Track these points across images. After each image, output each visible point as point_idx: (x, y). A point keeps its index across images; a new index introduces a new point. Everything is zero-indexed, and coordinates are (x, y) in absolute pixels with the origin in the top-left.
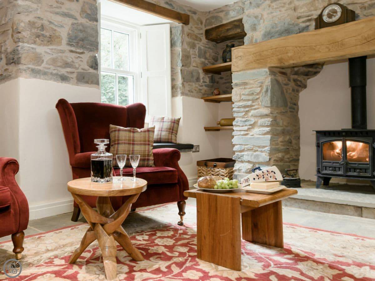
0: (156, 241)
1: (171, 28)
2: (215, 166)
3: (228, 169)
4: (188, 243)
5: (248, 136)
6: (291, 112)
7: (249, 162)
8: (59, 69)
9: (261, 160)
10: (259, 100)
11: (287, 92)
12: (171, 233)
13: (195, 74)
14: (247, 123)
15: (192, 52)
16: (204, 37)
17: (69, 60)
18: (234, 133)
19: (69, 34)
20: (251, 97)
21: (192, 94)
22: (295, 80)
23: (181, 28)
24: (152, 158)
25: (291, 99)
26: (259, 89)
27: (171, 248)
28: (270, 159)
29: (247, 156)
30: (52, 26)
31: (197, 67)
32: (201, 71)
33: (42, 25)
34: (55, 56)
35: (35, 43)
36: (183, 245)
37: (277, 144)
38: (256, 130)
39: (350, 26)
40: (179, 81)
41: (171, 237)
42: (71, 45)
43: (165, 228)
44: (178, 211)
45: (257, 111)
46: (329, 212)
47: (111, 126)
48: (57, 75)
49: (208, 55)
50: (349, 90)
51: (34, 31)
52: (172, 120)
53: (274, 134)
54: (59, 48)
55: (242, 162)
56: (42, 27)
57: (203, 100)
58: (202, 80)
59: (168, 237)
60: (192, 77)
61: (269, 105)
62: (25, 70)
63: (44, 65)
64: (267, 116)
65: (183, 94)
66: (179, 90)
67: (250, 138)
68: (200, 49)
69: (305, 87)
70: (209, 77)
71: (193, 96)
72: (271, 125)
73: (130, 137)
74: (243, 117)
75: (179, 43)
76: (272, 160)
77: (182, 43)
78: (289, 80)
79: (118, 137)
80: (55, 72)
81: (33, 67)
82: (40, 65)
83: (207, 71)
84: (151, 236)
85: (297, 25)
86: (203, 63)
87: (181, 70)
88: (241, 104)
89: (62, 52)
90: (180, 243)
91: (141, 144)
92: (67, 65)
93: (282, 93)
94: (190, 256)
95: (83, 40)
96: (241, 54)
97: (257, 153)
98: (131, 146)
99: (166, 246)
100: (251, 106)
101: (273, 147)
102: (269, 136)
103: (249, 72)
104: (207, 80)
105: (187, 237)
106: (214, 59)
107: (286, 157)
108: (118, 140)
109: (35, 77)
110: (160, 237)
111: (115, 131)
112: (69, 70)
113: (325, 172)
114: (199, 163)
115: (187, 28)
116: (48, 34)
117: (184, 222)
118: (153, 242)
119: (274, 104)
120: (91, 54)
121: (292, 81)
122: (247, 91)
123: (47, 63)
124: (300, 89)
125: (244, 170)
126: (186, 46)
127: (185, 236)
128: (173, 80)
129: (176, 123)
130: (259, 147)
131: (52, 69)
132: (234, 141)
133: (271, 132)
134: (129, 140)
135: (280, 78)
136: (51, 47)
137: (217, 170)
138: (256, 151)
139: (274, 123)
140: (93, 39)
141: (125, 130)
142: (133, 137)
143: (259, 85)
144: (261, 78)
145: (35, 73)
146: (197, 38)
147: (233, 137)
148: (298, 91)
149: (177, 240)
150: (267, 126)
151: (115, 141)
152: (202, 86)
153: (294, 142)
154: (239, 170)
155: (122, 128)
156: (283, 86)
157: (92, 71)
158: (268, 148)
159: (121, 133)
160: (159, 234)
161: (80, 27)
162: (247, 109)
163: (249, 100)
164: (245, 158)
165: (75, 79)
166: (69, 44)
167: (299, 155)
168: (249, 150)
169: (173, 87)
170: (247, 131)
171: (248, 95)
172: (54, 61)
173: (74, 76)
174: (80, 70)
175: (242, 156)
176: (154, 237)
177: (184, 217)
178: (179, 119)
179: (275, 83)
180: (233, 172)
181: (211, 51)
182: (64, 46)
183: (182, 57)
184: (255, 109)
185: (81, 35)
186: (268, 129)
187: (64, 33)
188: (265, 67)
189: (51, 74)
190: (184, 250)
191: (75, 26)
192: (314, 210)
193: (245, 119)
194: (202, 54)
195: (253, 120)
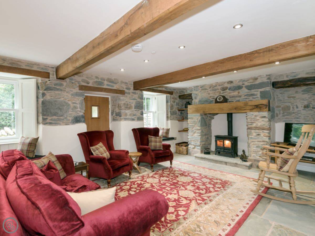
0: (165, 172)
1: (166, 96)
2: (182, 146)
3: (186, 147)
4: (173, 173)
5: (193, 136)
6: (208, 127)
7: (193, 145)
8: (132, 117)
9: (197, 145)
10: (197, 124)
11: (207, 121)
12: (168, 170)
13: (175, 112)
14: (193, 132)
15: (174, 104)
16: (178, 98)
17: (135, 114)
18: (189, 135)
19: (135, 105)
20: (194, 123)
21: (174, 119)
22: (210, 117)
23: (170, 97)
24: (162, 147)
25: (209, 123)
26: (197, 120)
27: (169, 174)
28: (200, 145)
29: (193, 143)
30: (130, 103)
31: (176, 109)
32: (177, 110)
33: (127, 104)
34: (131, 112)
35: (125, 110)
36: (172, 174)
37: (203, 139)
38: (196, 134)
39: (225, 104)
40: (169, 115)
41: (169, 171)
42: (135, 109)
43: (167, 168)
44: (170, 163)
45: (196, 128)
46: (217, 163)
47: (149, 136)
48: (131, 119)
49: (180, 104)
50: (227, 122)
51: (125, 106)
52: (167, 129)
53: (202, 136)
54: (132, 110)
55: (191, 145)
56: (127, 105)
57: (178, 121)
58: (177, 114)
59: (168, 171)
60: (174, 113)
61: (200, 126)
62: (123, 119)
63: (128, 116)
64: (199, 130)
65: (171, 120)
66: (169, 118)
67: (194, 137)
68: (177, 102)
69: (214, 118)
70: (180, 112)
71: (175, 120)
72: (201, 133)
73: (155, 140)
74: (191, 129)
75: (169, 101)
76: (201, 145)
77: (170, 102)
78: (208, 117)
79: (152, 140)
80: (131, 118)
81: (124, 117)
82: (126, 116)
83: (179, 110)
84: (163, 171)
85: (210, 99)
86: (178, 108)
87: (170, 111)
88: (191, 125)
89: (133, 111)
90: (171, 173)
91: (158, 142)
92: (134, 115)
93: (205, 121)
94: (174, 177)
95: (139, 106)
96: (191, 108)
97: (196, 142)
98: (156, 143)
99: (167, 174)
100: (194, 126)
101: (202, 140)
102: (200, 137)
103: (193, 114)
104: (179, 113)
105: (173, 171)
106: (182, 105)
107: (206, 143)
108: (152, 141)
109: (125, 121)
110: (165, 171)
111: (150, 138)
112: (135, 117)
113: (218, 150)
114: (176, 144)
115: (172, 96)
116: (129, 106)
117: (172, 166)
118: (163, 172)
119: (202, 125)
120: (141, 110)
121: (209, 117)
122: (193, 121)
123: (129, 116)
124: (212, 119)
125: (192, 148)
126: (172, 102)
127: (172, 171)
128: (167, 114)
129: (168, 130)
130: (197, 140)
131: (130, 117)
132: (189, 137)
133: (201, 135)
134: (155, 141)
135: (204, 116)
136: (130, 110)
137: (182, 147)
138: (196, 141)
139: (202, 132)
140: (142, 106)
141: (154, 138)
142: (156, 140)
143: (197, 119)
144: (198, 117)
145: (126, 119)
146: (176, 99)
147: (188, 136)
148: (211, 120)
149: (170, 172)
150: (199, 133)
151: (150, 141)
152: (177, 116)
153: (209, 138)
154: (190, 148)
155: (152, 137)
156: (205, 119)
157: (141, 116)
158: (199, 141)
159: (152, 138)
160: (165, 170)
161: (138, 102)
162: (193, 127)
163: (194, 124)
164: (192, 144)
165: (136, 120)
166: (135, 108)
167: (211, 142)
168: (193, 141)
169: (167, 117)
170: (193, 134)
171: (193, 122)
172: (130, 115)
173: (136, 118)
174: (138, 116)
175: (191, 143)
176: (164, 171)
177: (172, 165)
178: (169, 129)
179: (202, 118)
180: (188, 148)
181: (181, 103)
182: (133, 109)
183: (170, 107)
184: (195, 127)
185: (138, 105)
186: (199, 134)
187: (133, 105)
188: (199, 113)
189: (130, 119)
190: (172, 175)
191: (136, 103)
192: (213, 163)
193: (192, 130)
194: (178, 104)
195: (195, 131)
